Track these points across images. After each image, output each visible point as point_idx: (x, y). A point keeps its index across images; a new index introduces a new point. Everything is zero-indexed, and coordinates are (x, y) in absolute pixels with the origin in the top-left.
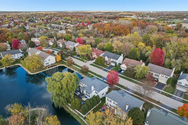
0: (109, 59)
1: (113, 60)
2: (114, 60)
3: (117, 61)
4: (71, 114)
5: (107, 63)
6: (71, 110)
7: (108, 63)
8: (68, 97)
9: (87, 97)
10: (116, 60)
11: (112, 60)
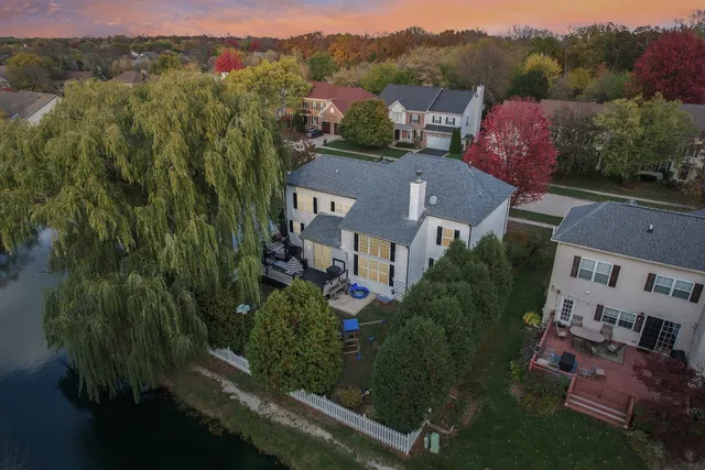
0: (415, 117)
1: (437, 115)
2: (444, 116)
3: (458, 118)
4: (257, 442)
5: (401, 140)
6: (253, 402)
7: (410, 141)
8: (209, 275)
9: (366, 292)
10: (451, 117)
11: (429, 118)
